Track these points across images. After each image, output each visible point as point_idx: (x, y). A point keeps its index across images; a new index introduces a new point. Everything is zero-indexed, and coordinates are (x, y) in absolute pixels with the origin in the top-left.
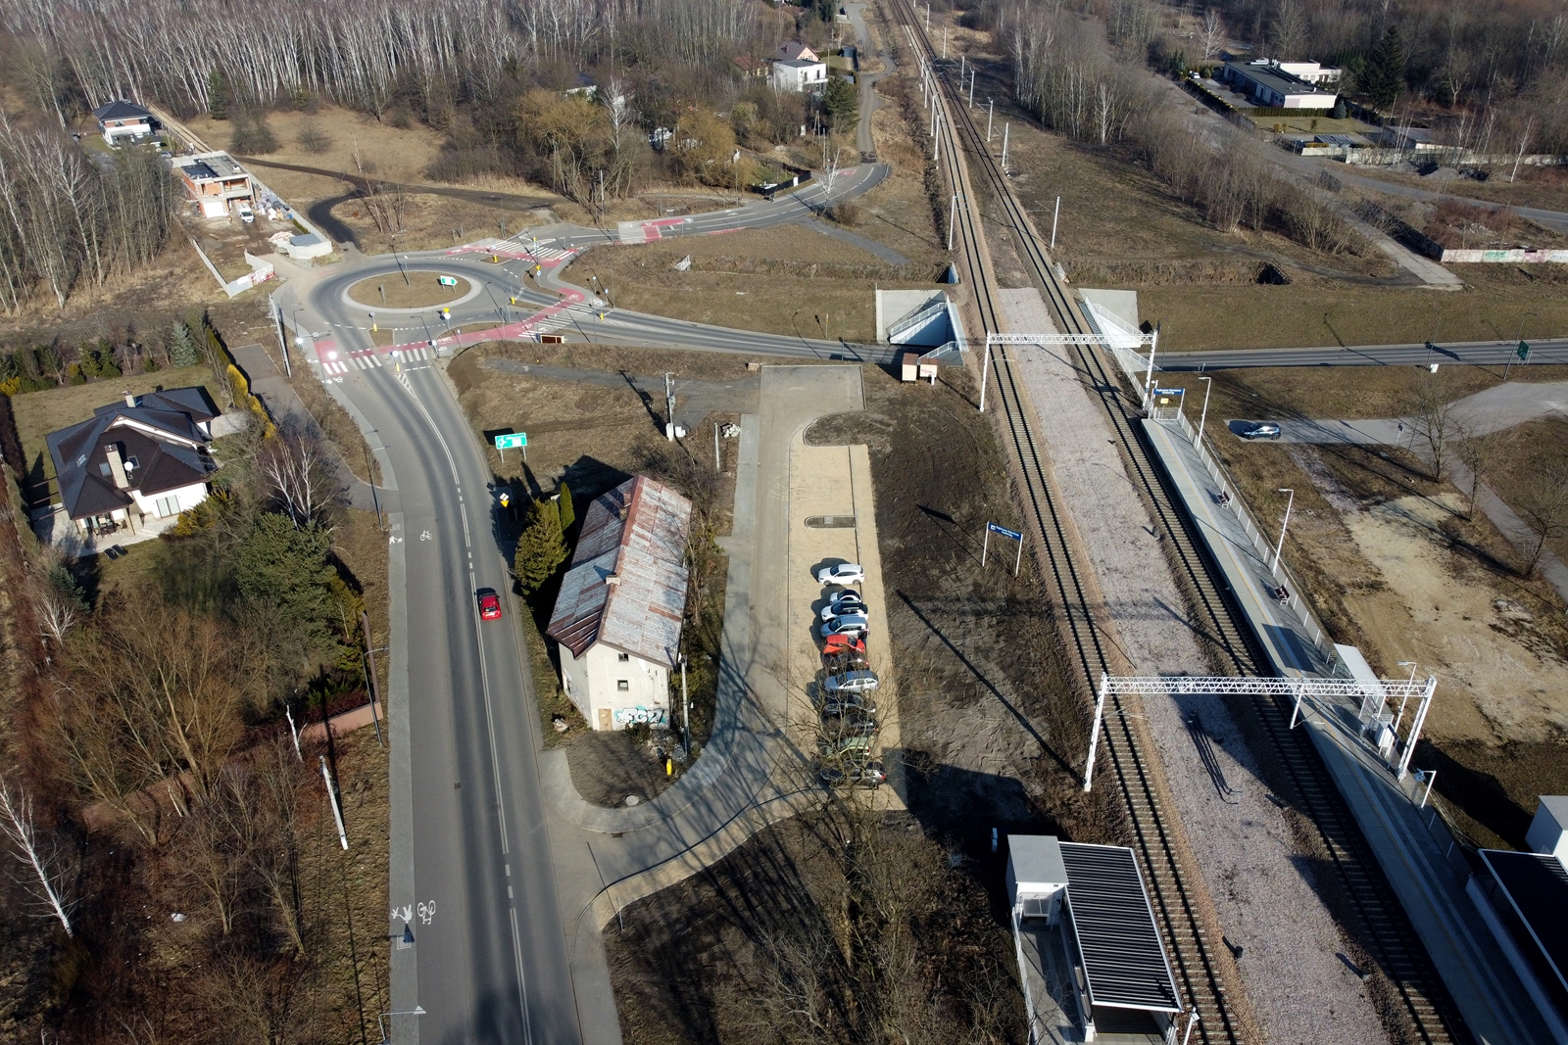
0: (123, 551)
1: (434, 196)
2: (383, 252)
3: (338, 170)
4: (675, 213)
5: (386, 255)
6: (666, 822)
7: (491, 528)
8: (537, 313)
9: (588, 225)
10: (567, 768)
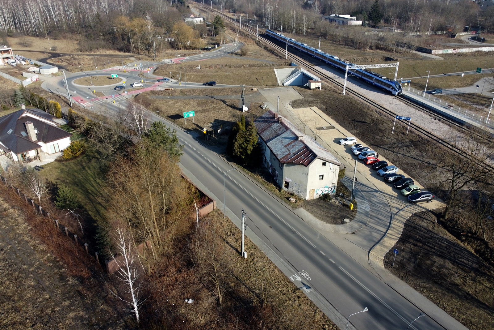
0: (41, 167)
1: (86, 56)
2: (78, 71)
3: (41, 51)
4: (181, 56)
5: (79, 72)
6: (367, 226)
7: (199, 144)
8: (154, 85)
9: (151, 61)
10: (309, 214)
